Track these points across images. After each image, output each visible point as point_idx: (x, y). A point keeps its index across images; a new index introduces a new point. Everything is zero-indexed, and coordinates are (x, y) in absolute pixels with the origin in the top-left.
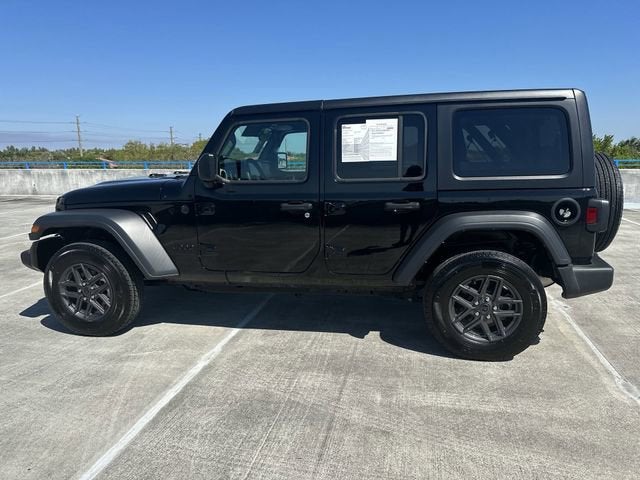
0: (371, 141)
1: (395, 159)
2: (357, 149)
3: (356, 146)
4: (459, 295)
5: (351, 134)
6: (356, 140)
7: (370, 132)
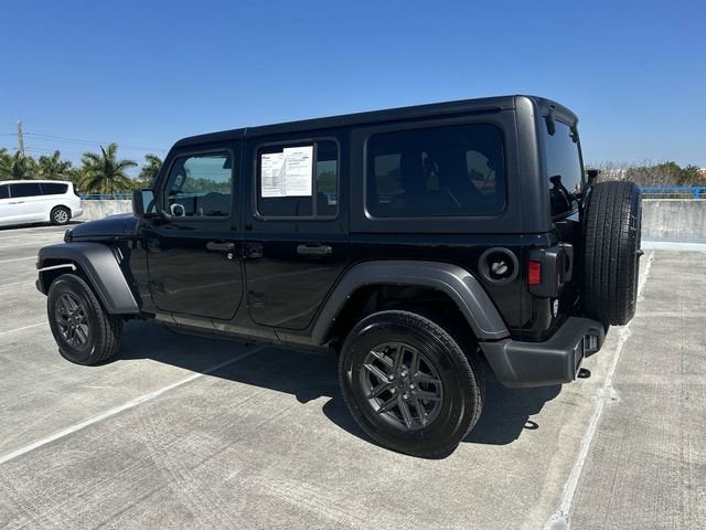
0: (288, 173)
1: (310, 194)
2: (275, 182)
3: (274, 178)
4: (374, 364)
5: (271, 164)
6: (274, 171)
7: (288, 162)
